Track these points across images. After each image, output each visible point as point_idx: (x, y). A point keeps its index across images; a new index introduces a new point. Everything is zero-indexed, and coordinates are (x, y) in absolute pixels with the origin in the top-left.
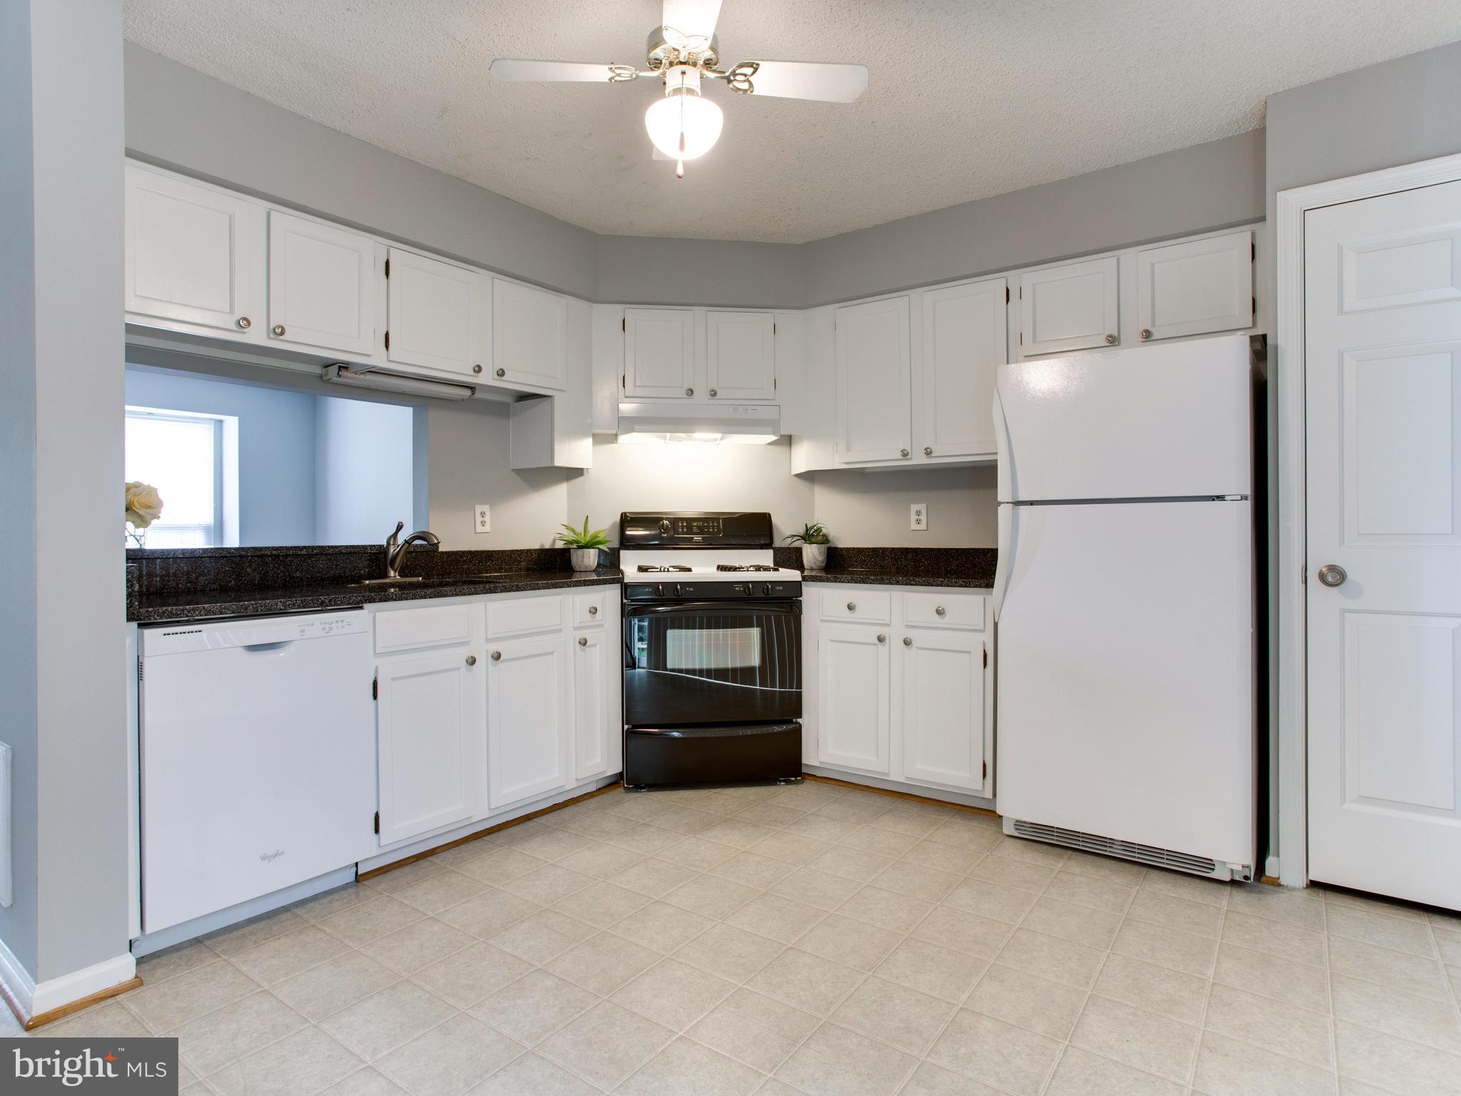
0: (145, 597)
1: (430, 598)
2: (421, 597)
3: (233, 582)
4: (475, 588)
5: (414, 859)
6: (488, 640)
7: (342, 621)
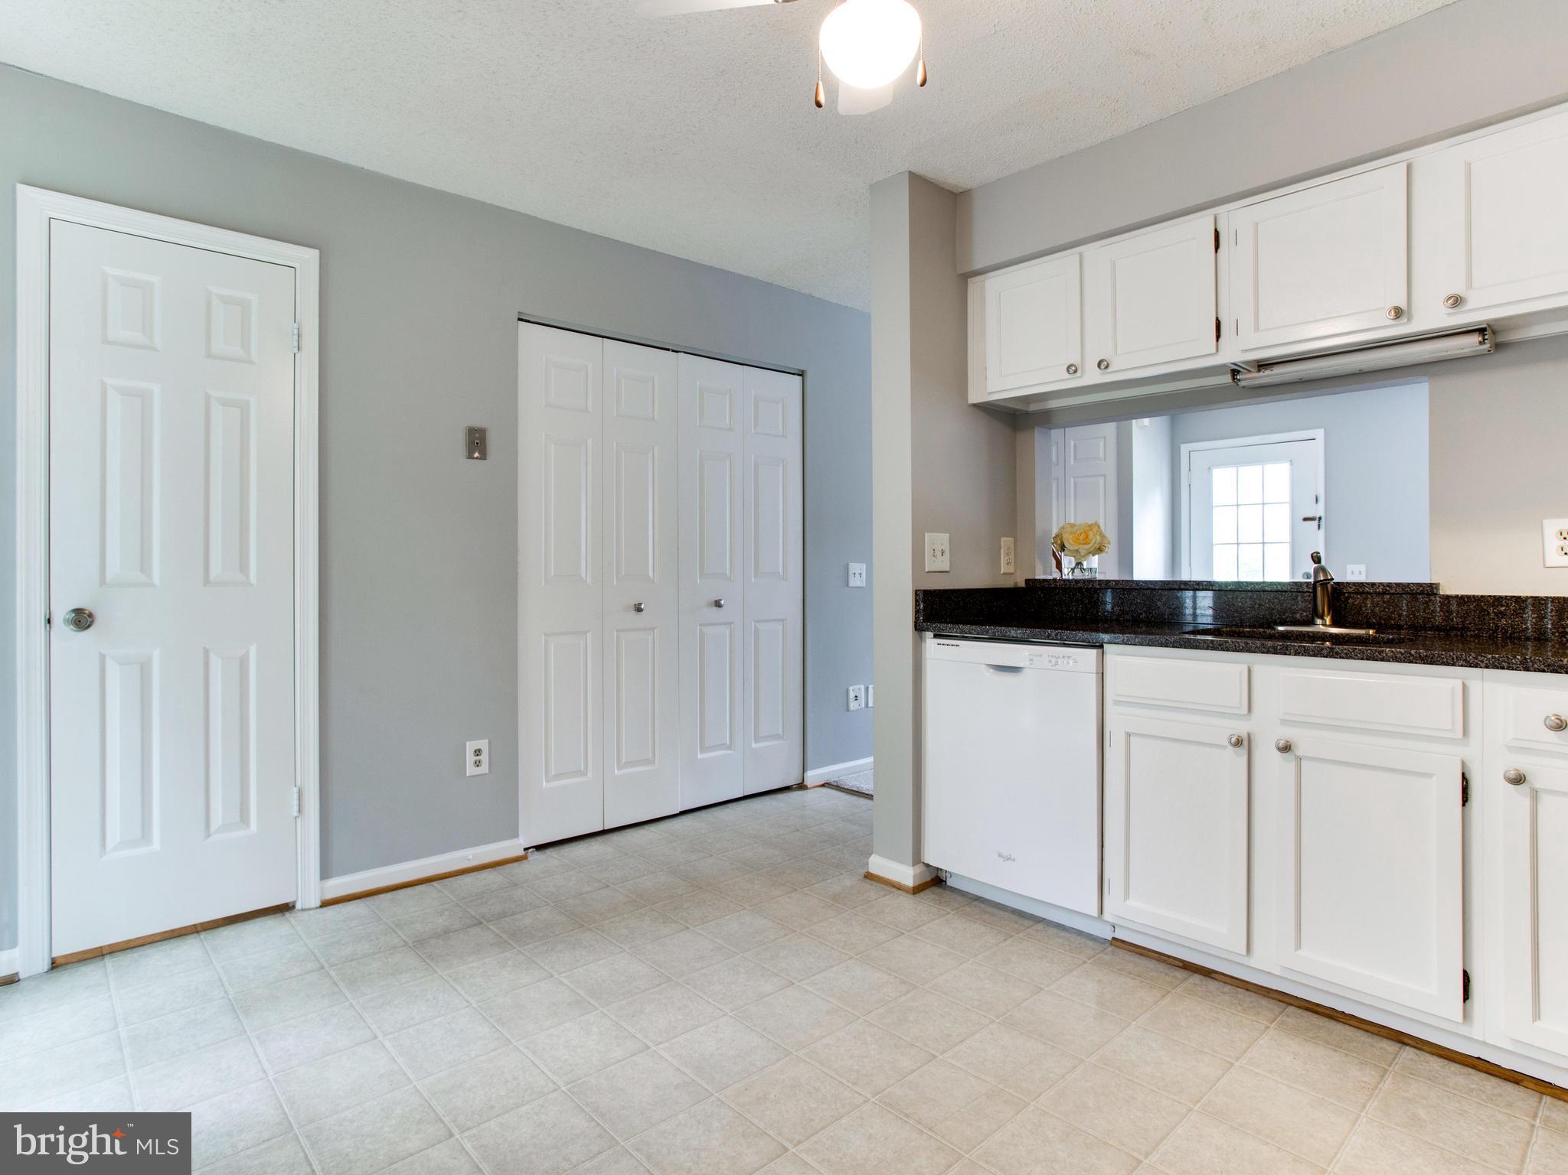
0: (1073, 621)
1: (1173, 647)
2: (1161, 645)
3: (1144, 614)
4: (1247, 644)
5: (1181, 964)
6: (1285, 722)
7: (1069, 657)
